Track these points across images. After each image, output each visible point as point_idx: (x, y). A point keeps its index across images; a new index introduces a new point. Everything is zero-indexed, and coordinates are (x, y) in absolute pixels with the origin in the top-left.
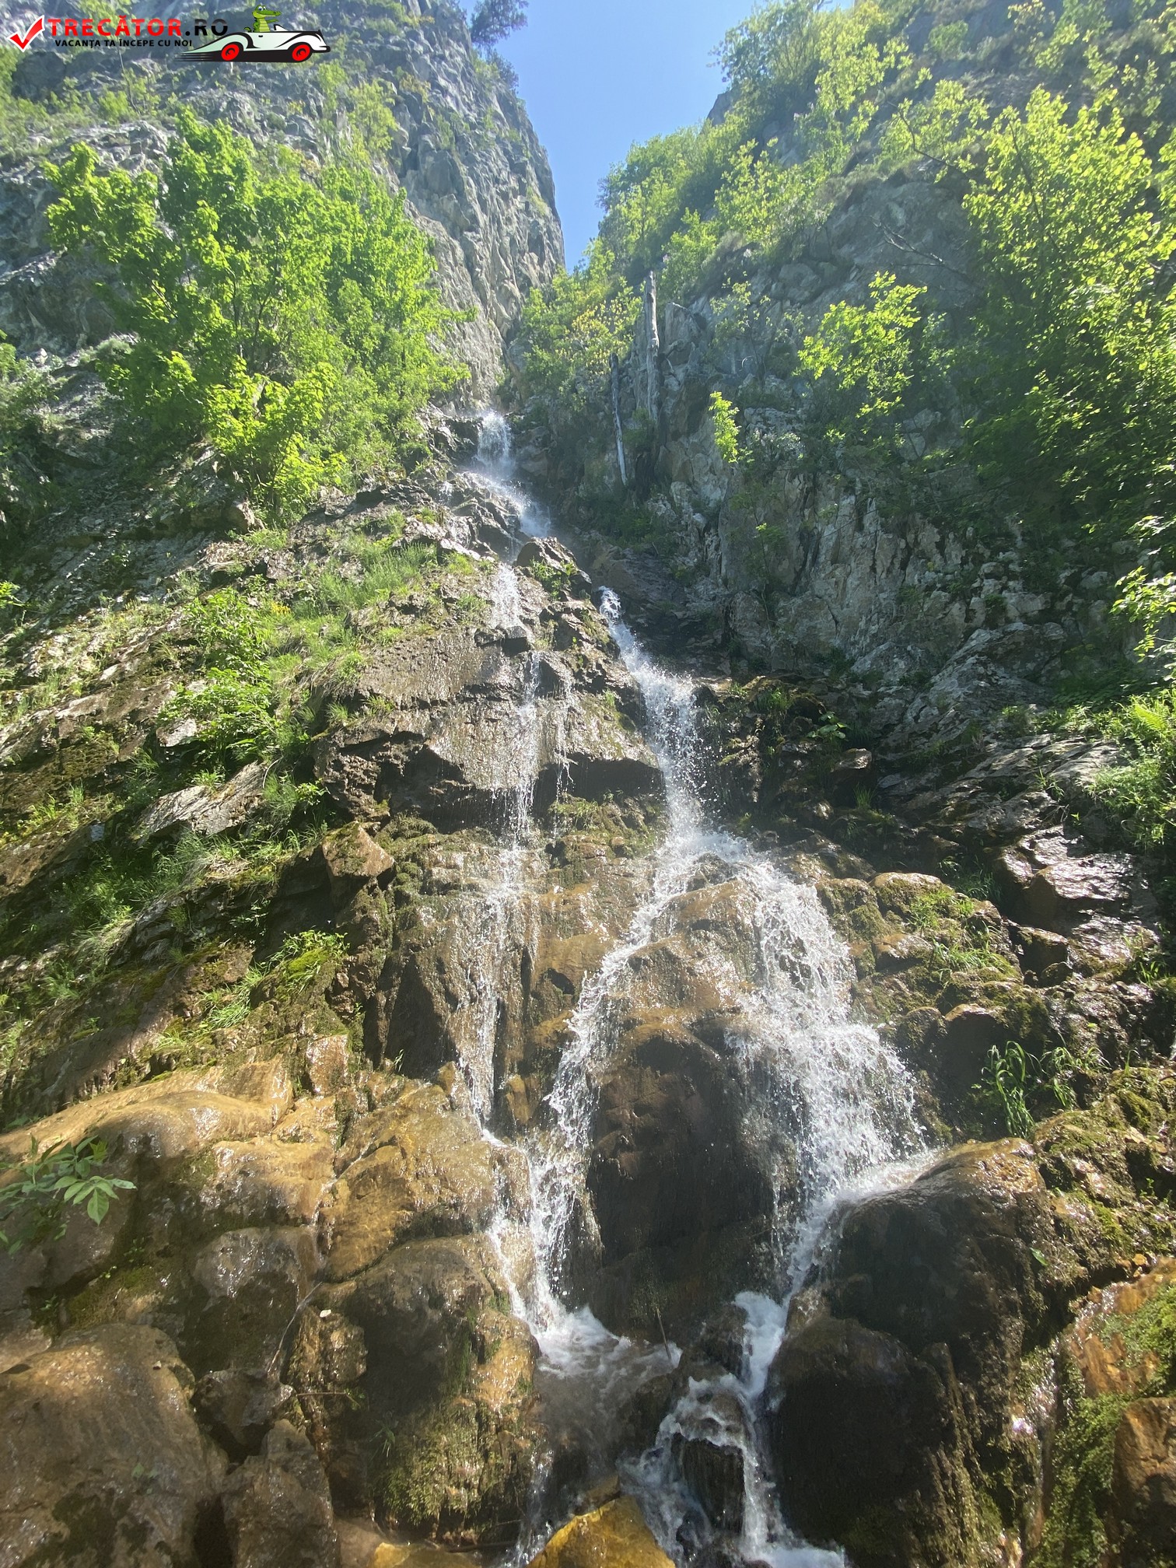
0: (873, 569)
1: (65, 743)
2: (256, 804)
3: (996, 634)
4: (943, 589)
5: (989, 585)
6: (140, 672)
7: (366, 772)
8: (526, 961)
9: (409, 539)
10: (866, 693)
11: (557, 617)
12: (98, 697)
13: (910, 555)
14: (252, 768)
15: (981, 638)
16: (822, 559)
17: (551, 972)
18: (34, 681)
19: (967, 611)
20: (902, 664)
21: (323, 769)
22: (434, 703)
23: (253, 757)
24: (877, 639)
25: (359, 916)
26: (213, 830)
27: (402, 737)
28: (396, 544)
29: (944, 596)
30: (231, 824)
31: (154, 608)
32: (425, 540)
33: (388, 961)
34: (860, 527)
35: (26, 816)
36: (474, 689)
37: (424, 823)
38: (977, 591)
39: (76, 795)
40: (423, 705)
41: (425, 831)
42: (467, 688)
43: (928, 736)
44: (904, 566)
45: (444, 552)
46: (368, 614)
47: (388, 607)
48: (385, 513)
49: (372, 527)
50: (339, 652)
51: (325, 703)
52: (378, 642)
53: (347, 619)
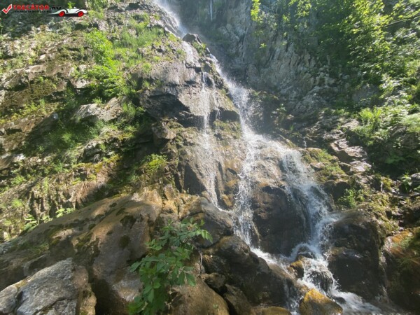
0: (289, 64)
1: (32, 82)
2: (119, 112)
3: (321, 88)
4: (309, 73)
5: (322, 74)
6: (57, 58)
7: (158, 105)
8: (220, 165)
9: (153, 25)
11: (204, 62)
12: (41, 66)
13: (301, 62)
14: (114, 100)
15: (317, 88)
16: (275, 58)
17: (229, 169)
18: (10, 57)
19: (315, 80)
20: (295, 93)
21: (144, 103)
22: (176, 85)
23: (114, 96)
24: (289, 85)
25: (169, 151)
26: (107, 119)
27: (169, 95)
28: (148, 26)
29: (310, 75)
30: (112, 118)
31: (54, 34)
32: (159, 26)
33: (179, 164)
34: (287, 50)
35: (22, 108)
36: (188, 82)
37: (179, 124)
38: (318, 75)
39: (42, 102)
40: (173, 86)
41: (180, 127)
42: (185, 82)
44: (298, 64)
45: (165, 32)
46: (146, 50)
47: (153, 48)
48: (141, 13)
49: (136, 17)
50: (139, 62)
51: (140, 80)
52: (153, 61)
53: (137, 50)
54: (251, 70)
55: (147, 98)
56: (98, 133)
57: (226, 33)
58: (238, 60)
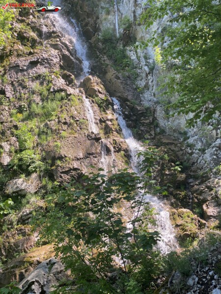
2: (40, 185)
4: (212, 125)
7: (68, 179)
9: (56, 88)
10: (190, 151)
14: (35, 174)
19: (217, 133)
20: (200, 144)
21: (57, 177)
22: (80, 159)
23: (34, 171)
26: (33, 192)
27: (75, 169)
28: (51, 90)
29: (212, 127)
30: (36, 190)
32: (62, 90)
36: (90, 154)
40: (78, 159)
42: (88, 154)
43: (201, 170)
45: (68, 95)
46: (53, 124)
47: (59, 122)
48: (42, 70)
49: (38, 77)
50: (49, 138)
51: (54, 159)
52: (61, 137)
53: (46, 125)
54: (160, 113)
55: (59, 174)
56: (28, 203)
57: (134, 57)
58: (147, 95)
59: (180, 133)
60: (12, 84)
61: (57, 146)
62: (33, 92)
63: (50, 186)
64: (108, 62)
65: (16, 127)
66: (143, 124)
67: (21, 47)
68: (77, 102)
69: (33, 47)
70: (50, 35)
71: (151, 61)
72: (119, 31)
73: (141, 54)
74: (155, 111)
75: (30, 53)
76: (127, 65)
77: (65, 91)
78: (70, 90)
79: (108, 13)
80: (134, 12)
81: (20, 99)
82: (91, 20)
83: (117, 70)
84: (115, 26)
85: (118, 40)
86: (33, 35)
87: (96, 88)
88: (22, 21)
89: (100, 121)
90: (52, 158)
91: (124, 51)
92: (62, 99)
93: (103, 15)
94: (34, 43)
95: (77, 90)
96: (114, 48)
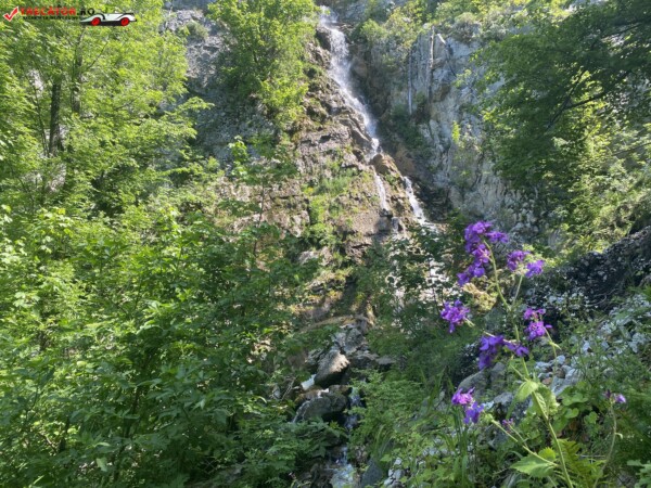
0: (496, 192)
2: (331, 258)
3: (523, 226)
4: (513, 208)
7: (359, 254)
9: (347, 164)
13: (507, 192)
14: (326, 248)
16: (482, 182)
19: (517, 217)
21: (348, 252)
22: (372, 235)
23: (325, 245)
24: (493, 217)
27: (366, 245)
28: (343, 166)
29: (513, 210)
32: (353, 166)
38: (521, 212)
40: (369, 235)
42: (380, 230)
44: (505, 195)
45: (360, 171)
46: (345, 199)
47: (351, 197)
48: (333, 145)
49: (329, 152)
50: (341, 213)
51: (345, 234)
52: (353, 213)
53: (337, 200)
54: (454, 194)
55: (350, 248)
56: (319, 275)
57: (427, 135)
58: (440, 176)
59: (476, 216)
60: (303, 159)
61: (348, 221)
62: (325, 167)
63: (340, 260)
64: (398, 140)
65: (307, 201)
66: (435, 205)
67: (311, 123)
68: (369, 178)
69: (322, 122)
70: (339, 111)
71: (446, 140)
72: (412, 108)
73: (435, 133)
74: (449, 192)
75: (320, 129)
76: (420, 143)
77: (357, 167)
78: (362, 167)
79: (401, 89)
80: (430, 88)
81: (311, 174)
82: (381, 97)
83: (409, 148)
84: (407, 102)
85: (410, 118)
86: (323, 110)
87: (388, 165)
88: (312, 96)
89: (392, 198)
90: (344, 233)
91: (416, 129)
92: (353, 175)
93: (395, 91)
94: (323, 119)
95: (368, 168)
96: (406, 125)
